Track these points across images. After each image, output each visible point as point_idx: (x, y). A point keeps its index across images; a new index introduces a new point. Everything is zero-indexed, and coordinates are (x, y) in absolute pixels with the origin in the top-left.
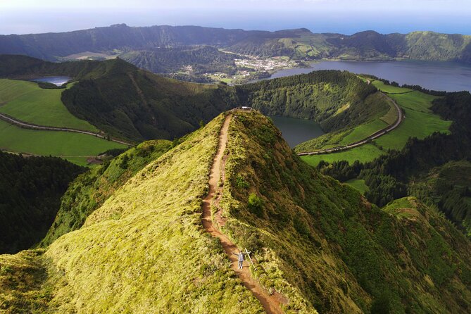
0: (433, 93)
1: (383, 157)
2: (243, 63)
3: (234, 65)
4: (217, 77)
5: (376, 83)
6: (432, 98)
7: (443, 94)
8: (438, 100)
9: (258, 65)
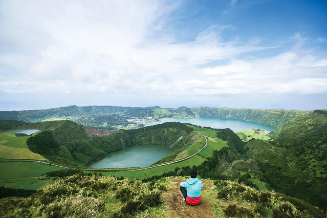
0: (216, 129)
1: (205, 162)
2: (131, 121)
3: (127, 121)
4: (119, 127)
5: (191, 126)
6: (217, 131)
7: (220, 130)
8: (219, 132)
9: (138, 121)
